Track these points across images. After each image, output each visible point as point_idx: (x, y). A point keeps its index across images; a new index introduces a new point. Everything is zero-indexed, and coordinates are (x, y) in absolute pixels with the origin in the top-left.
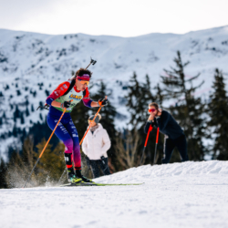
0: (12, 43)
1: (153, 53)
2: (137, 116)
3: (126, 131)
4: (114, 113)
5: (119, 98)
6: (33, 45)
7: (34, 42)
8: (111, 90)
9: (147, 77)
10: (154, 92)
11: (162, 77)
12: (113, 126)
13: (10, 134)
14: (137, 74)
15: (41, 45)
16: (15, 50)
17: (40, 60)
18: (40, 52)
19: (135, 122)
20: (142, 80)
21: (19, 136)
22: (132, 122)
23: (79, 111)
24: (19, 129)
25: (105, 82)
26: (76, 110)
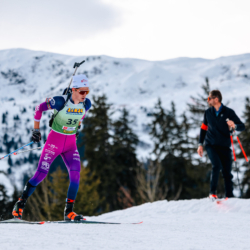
0: (31, 64)
1: (180, 79)
2: (161, 146)
3: (149, 160)
4: (136, 141)
5: (143, 125)
6: (53, 66)
7: (54, 62)
8: (135, 117)
9: (173, 104)
10: (179, 120)
11: (189, 105)
12: (134, 155)
13: (25, 161)
14: (162, 100)
15: (62, 67)
16: (33, 71)
17: (60, 82)
18: (60, 73)
19: (158, 151)
20: (167, 107)
21: (35, 162)
22: (155, 151)
23: (99, 138)
24: (36, 155)
25: (127, 108)
26: (95, 137)
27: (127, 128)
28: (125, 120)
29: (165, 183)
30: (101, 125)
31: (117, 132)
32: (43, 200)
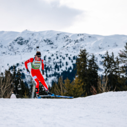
0: (56, 37)
1: (115, 43)
2: (108, 70)
3: (102, 76)
4: (98, 68)
5: (100, 61)
6: (64, 38)
7: (65, 36)
8: (97, 58)
10: (115, 60)
11: (119, 54)
12: (97, 74)
13: (53, 75)
14: (108, 52)
15: (68, 38)
16: (57, 40)
17: (67, 44)
18: (67, 41)
20: (110, 55)
21: (57, 76)
22: (105, 72)
23: (83, 66)
24: (57, 73)
25: (94, 55)
26: (81, 66)
27: (94, 63)
28: (93, 59)
29: (109, 85)
30: (84, 62)
31: (90, 64)
32: (61, 91)
